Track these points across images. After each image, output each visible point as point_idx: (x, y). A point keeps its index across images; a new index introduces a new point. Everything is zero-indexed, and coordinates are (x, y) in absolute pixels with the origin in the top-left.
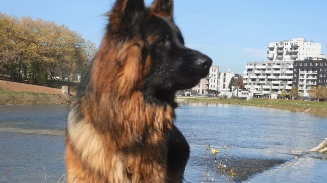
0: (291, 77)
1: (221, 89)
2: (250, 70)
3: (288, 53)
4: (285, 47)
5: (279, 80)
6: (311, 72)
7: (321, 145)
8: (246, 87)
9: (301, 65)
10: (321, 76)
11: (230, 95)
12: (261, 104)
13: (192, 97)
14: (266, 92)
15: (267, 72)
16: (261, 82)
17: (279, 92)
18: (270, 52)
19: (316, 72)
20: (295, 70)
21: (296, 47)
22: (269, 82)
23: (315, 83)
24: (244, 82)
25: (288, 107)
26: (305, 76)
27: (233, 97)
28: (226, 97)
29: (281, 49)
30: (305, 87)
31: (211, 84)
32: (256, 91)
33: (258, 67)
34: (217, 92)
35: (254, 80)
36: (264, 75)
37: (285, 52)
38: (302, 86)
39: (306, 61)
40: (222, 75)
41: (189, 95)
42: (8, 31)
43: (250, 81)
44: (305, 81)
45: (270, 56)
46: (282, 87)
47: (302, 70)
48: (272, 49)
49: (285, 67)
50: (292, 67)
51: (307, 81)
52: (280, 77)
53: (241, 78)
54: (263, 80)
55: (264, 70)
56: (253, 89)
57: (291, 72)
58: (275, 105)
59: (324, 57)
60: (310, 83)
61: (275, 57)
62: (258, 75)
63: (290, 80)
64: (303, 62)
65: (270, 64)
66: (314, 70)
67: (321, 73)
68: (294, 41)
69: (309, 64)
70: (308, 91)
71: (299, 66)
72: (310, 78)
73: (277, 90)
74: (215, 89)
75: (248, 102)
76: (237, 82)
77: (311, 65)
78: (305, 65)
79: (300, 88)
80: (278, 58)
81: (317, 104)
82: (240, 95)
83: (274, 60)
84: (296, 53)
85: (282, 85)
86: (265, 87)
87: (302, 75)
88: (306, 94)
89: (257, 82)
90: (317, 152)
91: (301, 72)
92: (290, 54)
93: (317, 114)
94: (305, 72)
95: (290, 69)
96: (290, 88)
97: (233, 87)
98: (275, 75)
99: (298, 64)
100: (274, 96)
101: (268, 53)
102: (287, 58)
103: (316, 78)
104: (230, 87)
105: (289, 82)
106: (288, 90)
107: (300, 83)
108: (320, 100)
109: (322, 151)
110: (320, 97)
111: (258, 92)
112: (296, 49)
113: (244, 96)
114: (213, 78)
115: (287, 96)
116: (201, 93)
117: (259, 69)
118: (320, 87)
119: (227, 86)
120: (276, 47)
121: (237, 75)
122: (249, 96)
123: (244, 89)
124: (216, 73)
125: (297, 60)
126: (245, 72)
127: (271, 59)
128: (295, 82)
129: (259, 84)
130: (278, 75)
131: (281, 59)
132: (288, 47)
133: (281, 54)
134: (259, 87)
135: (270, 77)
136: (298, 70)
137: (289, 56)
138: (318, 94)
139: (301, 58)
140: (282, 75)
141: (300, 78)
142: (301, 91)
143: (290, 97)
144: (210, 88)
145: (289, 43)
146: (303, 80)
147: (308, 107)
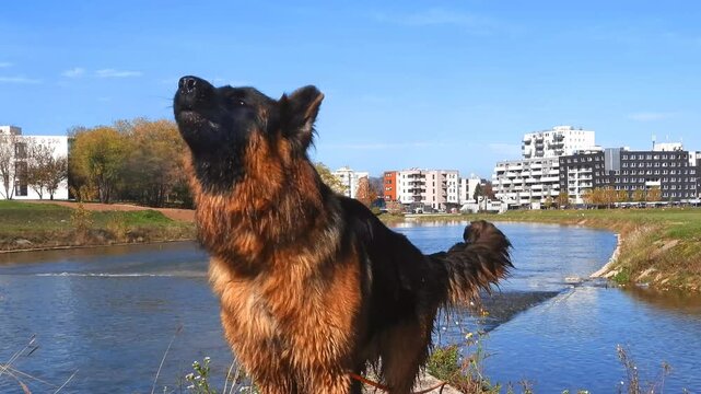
0: (557, 179)
1: (463, 201)
2: (501, 173)
3: (550, 147)
4: (546, 139)
5: (540, 183)
6: (583, 170)
7: (605, 268)
8: (497, 195)
9: (569, 161)
10: (597, 174)
11: (476, 208)
12: (518, 219)
13: (426, 214)
14: (525, 201)
15: (523, 174)
16: (516, 188)
17: (543, 201)
18: (526, 147)
19: (590, 170)
20: (562, 169)
21: (560, 139)
22: (527, 187)
23: (591, 185)
24: (494, 189)
25: (555, 220)
26: (576, 176)
27: (481, 211)
28: (471, 211)
29: (541, 142)
30: (576, 190)
31: (449, 194)
32: (510, 201)
33: (510, 168)
34: (458, 206)
35: (507, 186)
36: (519, 178)
37: (546, 146)
38: (572, 189)
39: (575, 156)
40: (464, 181)
41: (420, 212)
42: (177, 143)
43: (502, 188)
44: (576, 183)
45: (527, 152)
46: (546, 193)
47: (572, 168)
48: (528, 143)
49: (548, 166)
50: (557, 165)
51: (580, 182)
52: (543, 180)
53: (489, 185)
54: (520, 184)
55: (520, 171)
56: (507, 199)
57: (557, 172)
58: (538, 218)
59: (599, 149)
60: (584, 185)
61: (533, 154)
62: (512, 178)
63: (556, 182)
64: (572, 158)
65: (527, 164)
66: (587, 167)
67: (597, 170)
68: (558, 130)
69: (579, 160)
70: (582, 197)
71: (568, 163)
72: (584, 178)
73: (539, 198)
74: (456, 201)
75: (501, 216)
76: (485, 190)
77: (583, 160)
78: (576, 161)
79: (570, 193)
80: (537, 155)
81: (596, 213)
82: (490, 207)
83: (532, 158)
84: (560, 147)
85: (545, 190)
86: (522, 194)
87: (572, 175)
88: (579, 201)
89: (511, 188)
90: (600, 278)
91: (570, 171)
92: (554, 147)
93: (598, 227)
94: (576, 171)
95: (555, 168)
96: (557, 193)
97: (479, 198)
98: (535, 177)
99: (565, 161)
100: (536, 206)
101: (523, 148)
102: (549, 154)
103: (591, 178)
104: (475, 198)
105: (555, 186)
106: (555, 197)
107: (570, 186)
108: (600, 207)
109: (607, 276)
110: (598, 204)
111: (514, 202)
112: (561, 140)
113: (495, 208)
114: (452, 187)
115: (554, 205)
116: (436, 208)
117: (513, 171)
118: (598, 189)
119: (471, 196)
120: (533, 140)
121: (483, 181)
122: (502, 208)
123: (495, 199)
124: (455, 180)
125: (563, 155)
126: (495, 176)
127: (528, 156)
128: (564, 184)
129: (514, 191)
130: (539, 177)
131: (542, 155)
132: (549, 139)
133: (541, 149)
134: (514, 195)
135: (528, 181)
136: (565, 168)
137: (552, 151)
138: (596, 199)
139: (568, 152)
140: (545, 176)
141: (570, 178)
142: (571, 196)
143: (557, 206)
144: (449, 201)
145: (550, 133)
146: (573, 182)
147: (584, 218)
